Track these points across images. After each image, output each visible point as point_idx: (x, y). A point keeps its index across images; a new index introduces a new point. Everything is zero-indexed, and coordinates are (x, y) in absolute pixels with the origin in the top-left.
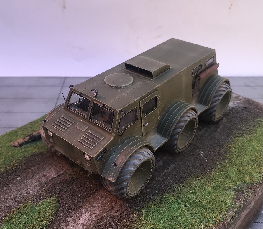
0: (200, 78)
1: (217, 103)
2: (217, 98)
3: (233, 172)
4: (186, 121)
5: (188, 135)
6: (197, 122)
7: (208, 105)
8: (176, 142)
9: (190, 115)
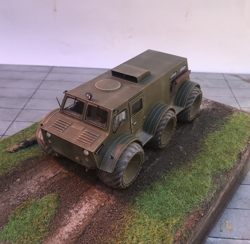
0: (176, 83)
1: (191, 104)
2: (191, 100)
3: (209, 161)
4: (168, 119)
5: (168, 133)
6: (175, 121)
7: (183, 106)
8: (160, 138)
9: (170, 114)
